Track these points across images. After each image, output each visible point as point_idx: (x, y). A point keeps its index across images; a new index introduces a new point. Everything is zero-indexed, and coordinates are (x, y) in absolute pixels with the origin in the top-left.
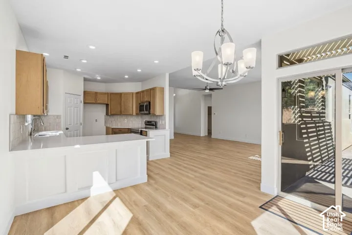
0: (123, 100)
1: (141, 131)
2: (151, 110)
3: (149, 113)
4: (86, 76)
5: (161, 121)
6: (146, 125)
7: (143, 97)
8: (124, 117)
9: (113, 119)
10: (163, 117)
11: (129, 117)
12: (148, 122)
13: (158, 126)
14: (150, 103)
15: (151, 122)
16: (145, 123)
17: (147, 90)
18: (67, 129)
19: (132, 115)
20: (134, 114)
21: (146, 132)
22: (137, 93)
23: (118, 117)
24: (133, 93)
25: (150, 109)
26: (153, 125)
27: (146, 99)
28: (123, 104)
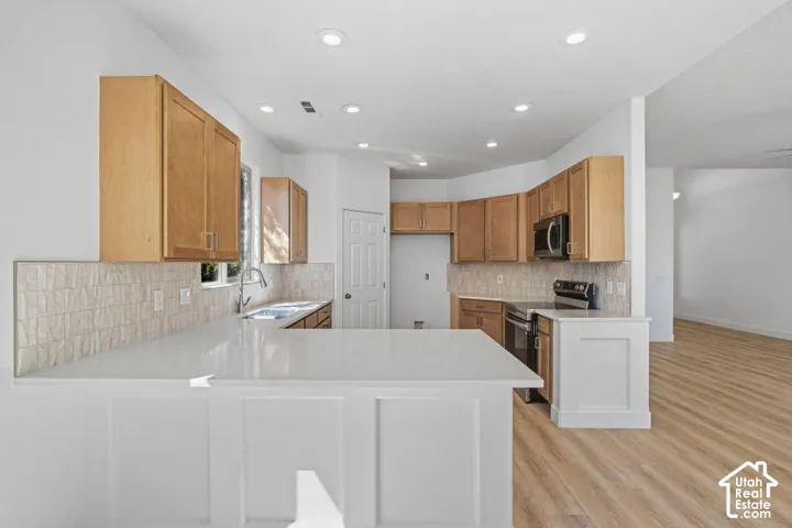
0: (489, 218)
1: (535, 317)
2: (573, 244)
3: (565, 257)
4: (396, 165)
5: (610, 284)
6: (558, 294)
7: (547, 201)
8: (494, 267)
9: (467, 274)
10: (619, 271)
11: (510, 269)
12: (566, 285)
13: (600, 302)
14: (566, 218)
15: (573, 285)
16: (555, 287)
17: (558, 179)
18: (348, 297)
19: (515, 262)
20: (523, 257)
21: (550, 321)
22: (530, 194)
23: (479, 267)
24: (518, 195)
25: (567, 239)
26: (581, 297)
27: (556, 208)
28: (489, 230)
